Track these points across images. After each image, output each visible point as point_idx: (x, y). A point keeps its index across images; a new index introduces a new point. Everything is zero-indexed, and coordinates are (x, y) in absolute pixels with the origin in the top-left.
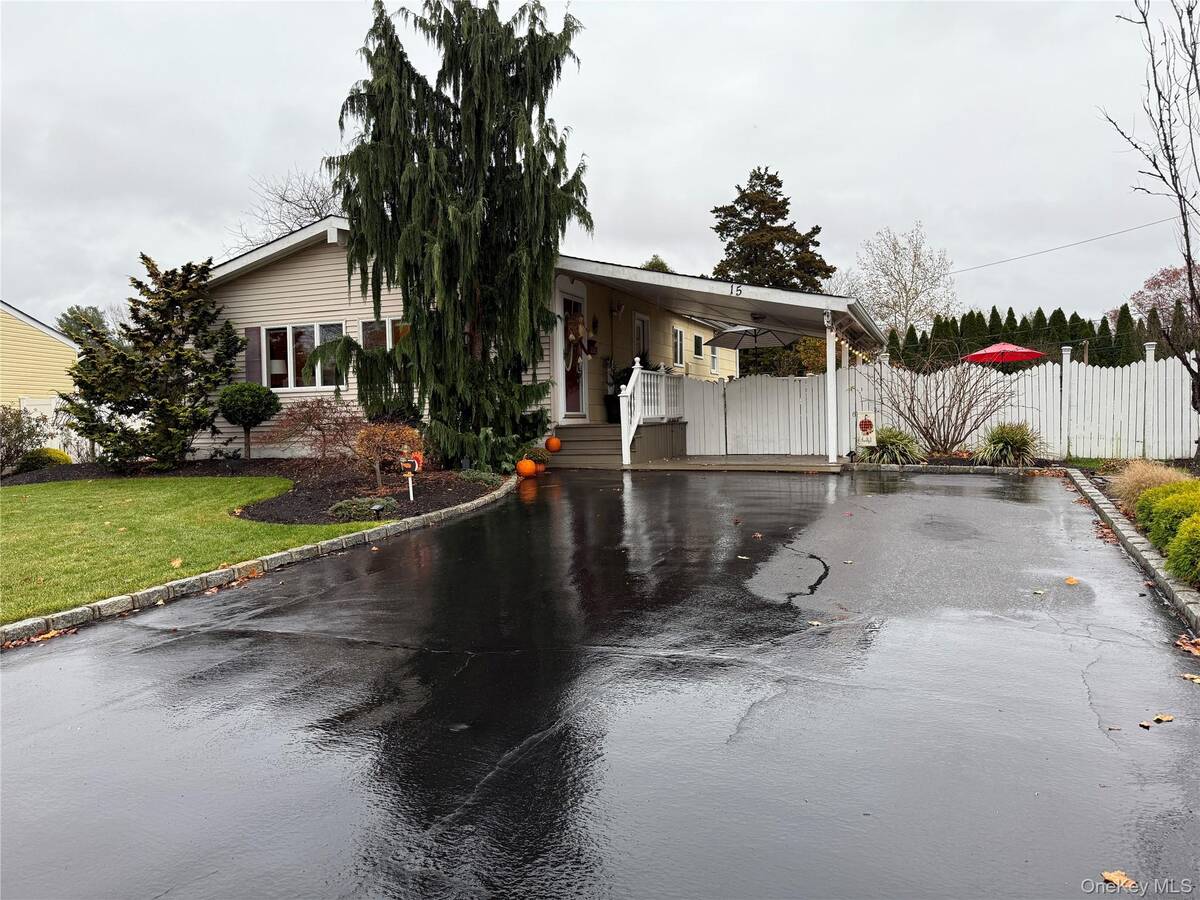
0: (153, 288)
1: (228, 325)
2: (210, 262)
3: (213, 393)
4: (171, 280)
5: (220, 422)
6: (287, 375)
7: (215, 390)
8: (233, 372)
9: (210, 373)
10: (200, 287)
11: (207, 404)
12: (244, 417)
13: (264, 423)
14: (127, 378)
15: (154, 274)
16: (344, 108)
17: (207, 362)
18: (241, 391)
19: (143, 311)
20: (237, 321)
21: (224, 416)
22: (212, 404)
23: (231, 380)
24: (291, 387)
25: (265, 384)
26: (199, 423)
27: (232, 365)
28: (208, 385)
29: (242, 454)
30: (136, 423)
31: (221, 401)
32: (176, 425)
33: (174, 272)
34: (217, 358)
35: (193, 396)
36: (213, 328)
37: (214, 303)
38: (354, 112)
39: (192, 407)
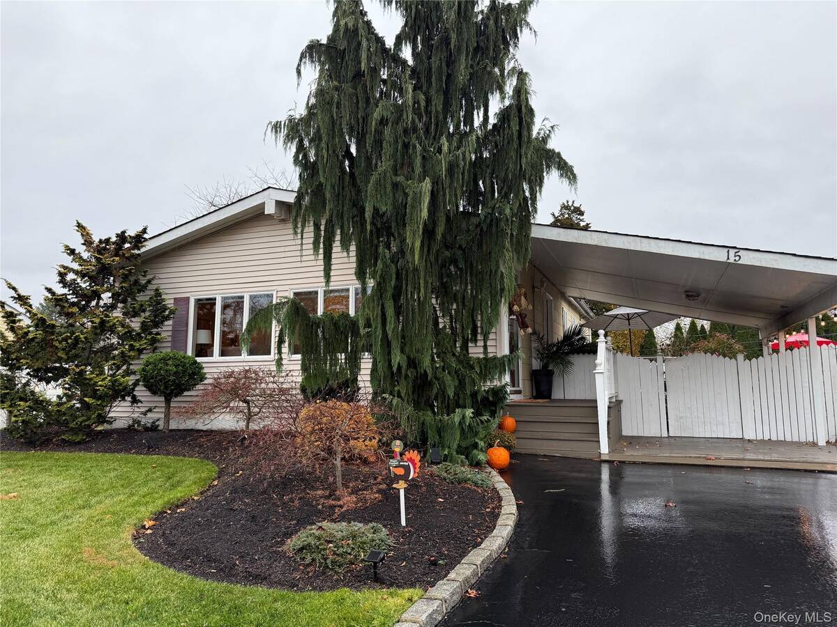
0: (85, 255)
1: (158, 293)
2: (144, 231)
3: (136, 362)
4: (105, 249)
5: (140, 392)
6: (212, 345)
7: (138, 358)
8: (158, 341)
9: (135, 341)
10: (133, 255)
11: (128, 373)
12: (166, 388)
13: (186, 393)
14: (46, 344)
15: (88, 242)
16: (303, 56)
17: (133, 330)
18: (164, 360)
19: (70, 276)
20: (166, 291)
21: (145, 386)
22: (134, 373)
23: (156, 348)
24: (216, 356)
25: (190, 353)
26: (119, 392)
27: (158, 334)
28: (132, 353)
29: (161, 424)
30: (52, 392)
31: (144, 370)
32: (94, 395)
33: (107, 241)
34: (144, 327)
35: (114, 364)
36: (142, 298)
37: (145, 272)
38: (312, 62)
39: (112, 376)
